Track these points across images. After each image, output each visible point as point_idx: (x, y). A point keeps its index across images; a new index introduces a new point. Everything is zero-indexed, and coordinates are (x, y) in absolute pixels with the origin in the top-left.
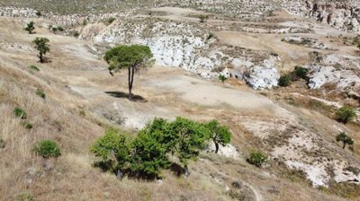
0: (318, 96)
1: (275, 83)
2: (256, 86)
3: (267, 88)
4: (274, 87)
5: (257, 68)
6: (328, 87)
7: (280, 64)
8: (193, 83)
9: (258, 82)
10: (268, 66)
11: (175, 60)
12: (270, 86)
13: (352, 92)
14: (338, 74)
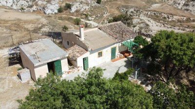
0: (72, 15)
1: (56, 11)
2: (47, 13)
3: (52, 14)
4: (55, 13)
5: (49, 5)
6: (77, 11)
7: (61, 3)
8: (6, 12)
9: (48, 11)
10: (53, 4)
11: (8, 3)
12: (54, 13)
13: (85, 13)
14: (81, 6)
